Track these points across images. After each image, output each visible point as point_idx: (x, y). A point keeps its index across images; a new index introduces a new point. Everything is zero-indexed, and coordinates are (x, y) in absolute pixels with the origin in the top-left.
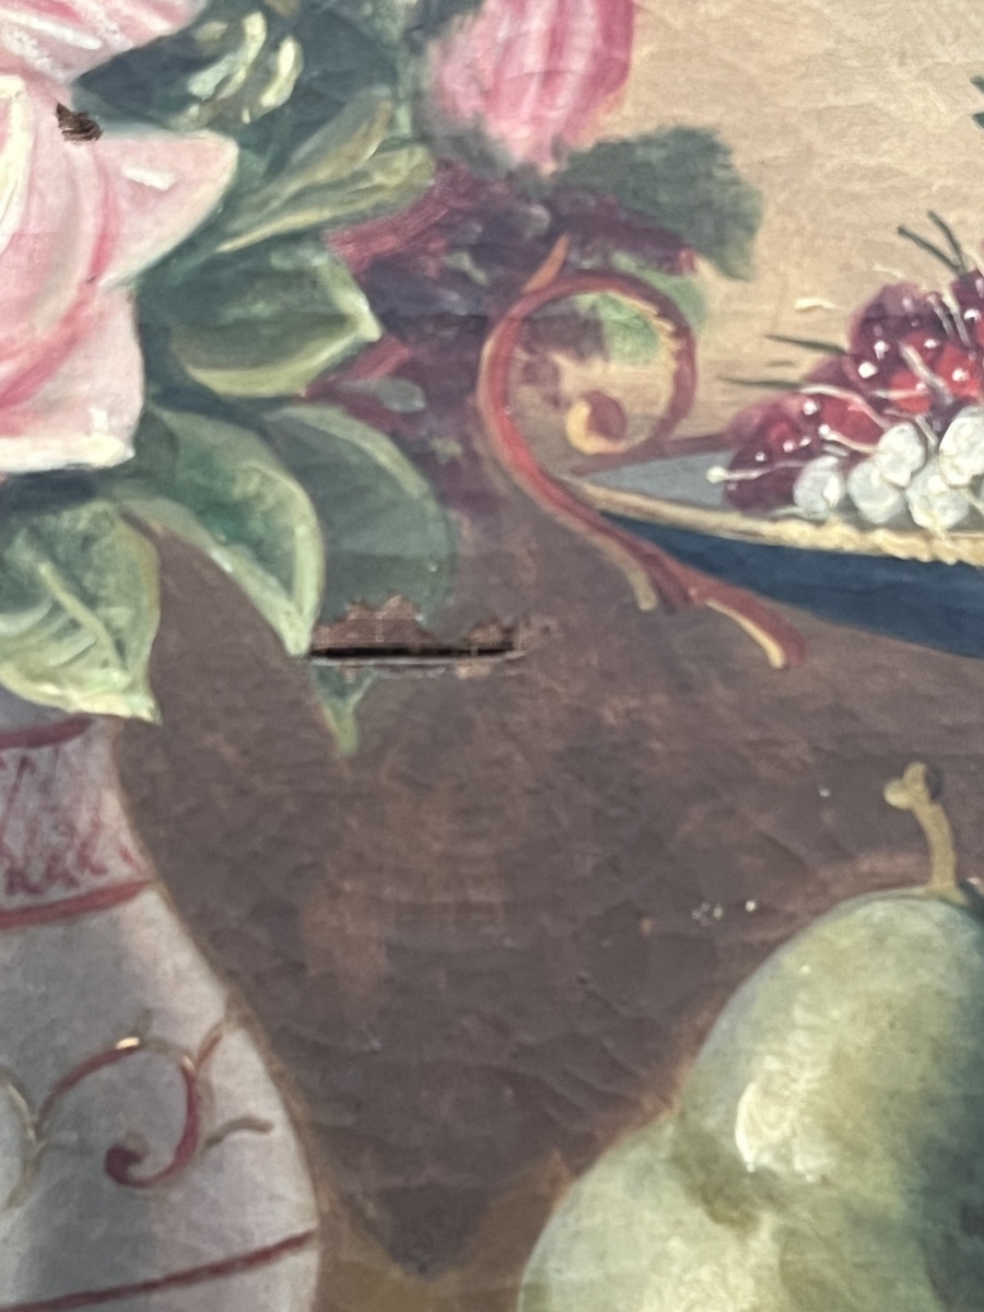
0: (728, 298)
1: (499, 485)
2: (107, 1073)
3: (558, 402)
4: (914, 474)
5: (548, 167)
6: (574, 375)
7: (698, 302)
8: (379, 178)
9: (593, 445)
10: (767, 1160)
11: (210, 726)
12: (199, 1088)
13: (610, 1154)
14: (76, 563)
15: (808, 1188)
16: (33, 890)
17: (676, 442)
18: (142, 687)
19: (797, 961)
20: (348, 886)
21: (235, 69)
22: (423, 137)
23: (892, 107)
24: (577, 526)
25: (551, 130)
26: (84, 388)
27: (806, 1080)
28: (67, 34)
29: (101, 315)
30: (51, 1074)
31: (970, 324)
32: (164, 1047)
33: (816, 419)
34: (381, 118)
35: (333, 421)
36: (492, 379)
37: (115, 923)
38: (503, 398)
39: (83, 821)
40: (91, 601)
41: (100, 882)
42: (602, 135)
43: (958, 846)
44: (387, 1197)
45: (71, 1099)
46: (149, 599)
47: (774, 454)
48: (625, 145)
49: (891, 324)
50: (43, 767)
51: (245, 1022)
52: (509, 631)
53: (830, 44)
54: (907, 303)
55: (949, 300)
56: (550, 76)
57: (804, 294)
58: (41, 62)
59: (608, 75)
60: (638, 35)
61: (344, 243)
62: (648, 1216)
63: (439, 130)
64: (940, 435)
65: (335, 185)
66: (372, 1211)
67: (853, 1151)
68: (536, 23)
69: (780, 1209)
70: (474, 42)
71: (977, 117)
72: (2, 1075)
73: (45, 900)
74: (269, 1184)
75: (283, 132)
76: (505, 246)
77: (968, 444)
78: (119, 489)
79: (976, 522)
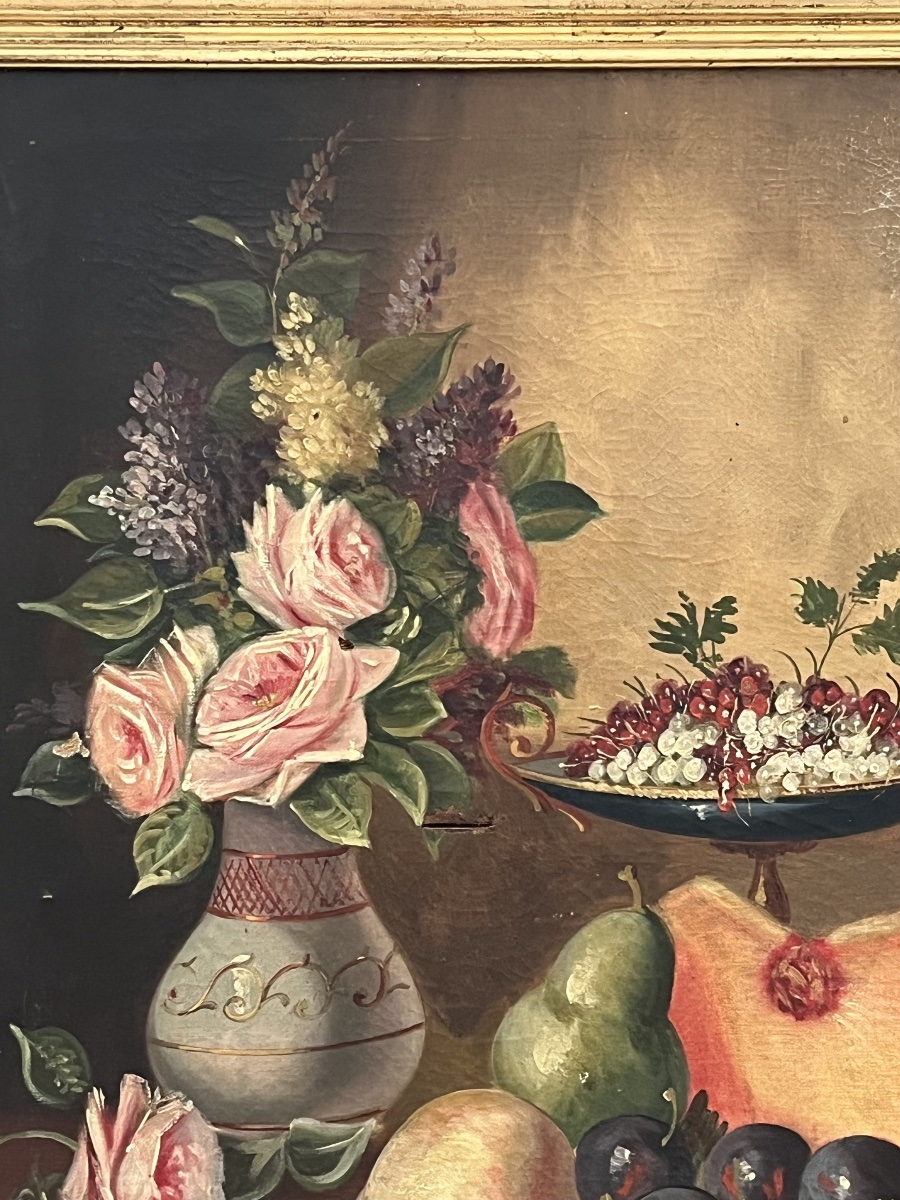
0: (566, 705)
1: (488, 769)
2: (353, 967)
3: (508, 740)
4: (628, 766)
5: (505, 659)
6: (514, 731)
7: (556, 705)
8: (447, 663)
9: (520, 755)
10: (576, 1000)
11: (389, 850)
12: (385, 974)
13: (524, 997)
14: (344, 794)
15: (591, 1009)
16: (330, 905)
17: (549, 754)
18: (366, 836)
19: (587, 933)
20: (435, 905)
21: (401, 625)
22: (463, 649)
23: (622, 641)
24: (514, 782)
25: (506, 646)
26: (346, 734)
27: (590, 973)
28: (343, 613)
29: (354, 709)
30: (335, 967)
31: (648, 715)
32: (373, 960)
33: (595, 747)
34: (449, 642)
35: (430, 745)
36: (485, 731)
37: (357, 917)
38: (489, 738)
39: (346, 882)
40: (349, 807)
41: (352, 903)
42: (523, 649)
43: (643, 894)
44: (448, 1011)
45: (342, 976)
46: (368, 807)
47: (581, 759)
48: (531, 652)
49: (622, 714)
50: (332, 864)
51: (401, 952)
52: (491, 818)
53: (600, 619)
54: (627, 708)
55: (641, 707)
56: (506, 629)
57: (592, 704)
58: (333, 622)
59: (526, 628)
60: (536, 615)
61: (436, 685)
62: (536, 1018)
63: (468, 647)
64: (638, 753)
65: (434, 665)
66: (443, 1016)
67: (606, 997)
68: (502, 610)
69: (581, 1017)
70: (480, 616)
71: (651, 644)
72: (318, 968)
73: (333, 909)
74: (409, 1007)
75: (415, 647)
76: (490, 686)
77: (647, 756)
78: (359, 768)
79: (649, 783)
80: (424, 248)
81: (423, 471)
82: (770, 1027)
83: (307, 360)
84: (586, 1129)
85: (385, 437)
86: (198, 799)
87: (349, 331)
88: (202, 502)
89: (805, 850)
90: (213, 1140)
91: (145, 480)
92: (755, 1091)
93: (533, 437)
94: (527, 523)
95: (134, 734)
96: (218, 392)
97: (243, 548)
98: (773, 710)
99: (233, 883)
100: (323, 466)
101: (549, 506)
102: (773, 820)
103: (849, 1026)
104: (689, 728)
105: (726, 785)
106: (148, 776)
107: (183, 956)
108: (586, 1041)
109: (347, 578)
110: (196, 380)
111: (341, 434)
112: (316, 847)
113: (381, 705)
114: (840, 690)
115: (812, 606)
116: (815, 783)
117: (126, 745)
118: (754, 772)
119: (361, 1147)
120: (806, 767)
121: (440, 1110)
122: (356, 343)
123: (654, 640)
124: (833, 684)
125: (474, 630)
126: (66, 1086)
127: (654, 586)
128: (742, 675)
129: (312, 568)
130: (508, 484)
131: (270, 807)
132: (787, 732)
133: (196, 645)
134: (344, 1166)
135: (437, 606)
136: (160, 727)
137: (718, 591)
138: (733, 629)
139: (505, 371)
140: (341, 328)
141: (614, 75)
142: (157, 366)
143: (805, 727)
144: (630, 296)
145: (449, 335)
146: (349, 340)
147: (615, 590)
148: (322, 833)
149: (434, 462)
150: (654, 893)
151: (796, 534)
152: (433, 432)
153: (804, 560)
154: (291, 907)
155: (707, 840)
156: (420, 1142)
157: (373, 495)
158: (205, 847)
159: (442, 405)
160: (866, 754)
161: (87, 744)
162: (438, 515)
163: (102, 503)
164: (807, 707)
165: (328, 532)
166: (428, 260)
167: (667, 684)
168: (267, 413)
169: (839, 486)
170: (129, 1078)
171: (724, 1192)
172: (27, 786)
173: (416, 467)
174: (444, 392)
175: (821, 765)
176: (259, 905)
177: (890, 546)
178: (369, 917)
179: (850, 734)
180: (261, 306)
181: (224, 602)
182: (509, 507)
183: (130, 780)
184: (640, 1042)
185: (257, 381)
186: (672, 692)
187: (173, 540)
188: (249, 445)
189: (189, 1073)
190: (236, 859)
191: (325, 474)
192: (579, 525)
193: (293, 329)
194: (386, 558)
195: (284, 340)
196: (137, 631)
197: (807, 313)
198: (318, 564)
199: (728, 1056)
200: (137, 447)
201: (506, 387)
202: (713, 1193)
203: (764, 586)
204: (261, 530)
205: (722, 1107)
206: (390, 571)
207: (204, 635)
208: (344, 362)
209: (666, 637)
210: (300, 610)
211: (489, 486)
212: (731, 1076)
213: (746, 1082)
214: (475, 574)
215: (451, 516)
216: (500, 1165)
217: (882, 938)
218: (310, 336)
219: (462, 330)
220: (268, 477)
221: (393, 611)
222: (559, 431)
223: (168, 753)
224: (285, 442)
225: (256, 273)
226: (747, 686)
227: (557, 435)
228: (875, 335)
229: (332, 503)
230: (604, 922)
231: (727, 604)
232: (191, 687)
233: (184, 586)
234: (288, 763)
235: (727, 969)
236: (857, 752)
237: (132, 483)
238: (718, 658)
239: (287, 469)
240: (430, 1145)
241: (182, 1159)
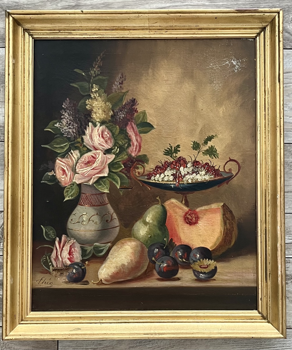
0: (147, 166)
1: (132, 178)
2: (106, 215)
3: (136, 172)
4: (159, 177)
5: (135, 157)
6: (137, 171)
7: (145, 166)
8: (124, 157)
9: (138, 175)
10: (148, 221)
11: (113, 193)
12: (112, 216)
13: (138, 221)
14: (104, 182)
15: (151, 223)
17: (144, 175)
18: (108, 190)
19: (150, 209)
20: (122, 204)
21: (115, 150)
22: (127, 155)
23: (158, 153)
24: (137, 180)
25: (136, 154)
26: (105, 171)
27: (151, 216)
28: (104, 148)
29: (106, 166)
30: (102, 215)
31: (163, 168)
32: (110, 214)
33: (152, 174)
34: (124, 153)
35: (121, 173)
36: (131, 171)
37: (107, 206)
39: (105, 200)
40: (105, 185)
41: (106, 203)
43: (161, 201)
44: (124, 223)
45: (104, 217)
46: (109, 185)
47: (150, 176)
48: (140, 155)
50: (102, 196)
51: (115, 212)
52: (132, 187)
53: (154, 149)
54: (159, 166)
55: (161, 166)
56: (135, 151)
57: (152, 165)
58: (102, 149)
59: (139, 151)
60: (141, 148)
61: (122, 162)
62: (140, 225)
63: (128, 154)
65: (121, 158)
67: (154, 221)
68: (135, 147)
69: (149, 224)
70: (131, 148)
71: (164, 154)
72: (99, 215)
73: (102, 204)
74: (116, 222)
75: (118, 154)
76: (132, 162)
77: (162, 175)
78: (107, 178)
79: (163, 181)
80: (120, 75)
81: (119, 120)
82: (185, 226)
83: (97, 98)
84: (149, 245)
85: (112, 113)
86: (76, 183)
87: (105, 92)
88: (77, 126)
89: (192, 193)
90: (79, 247)
91: (65, 121)
92: (182, 239)
93: (141, 113)
94: (140, 130)
95: (64, 171)
96: (80, 104)
97: (85, 135)
98: (187, 167)
99: (83, 200)
100: (100, 119)
101: (144, 127)
102: (186, 188)
103: (199, 226)
104: (171, 170)
105: (177, 181)
106: (67, 179)
107: (74, 213)
108: (150, 229)
109: (105, 141)
110: (75, 102)
111: (104, 113)
112: (99, 193)
113: (111, 166)
114: (200, 163)
115: (195, 146)
116: (194, 181)
117: (63, 173)
118: (183, 179)
119: (107, 248)
120: (193, 178)
121: (122, 242)
122: (106, 94)
123: (164, 153)
124: (198, 162)
125: (129, 151)
126: (52, 237)
127: (164, 143)
128: (181, 160)
129: (98, 139)
130: (136, 122)
131: (90, 185)
132: (189, 171)
133: (76, 154)
134: (104, 252)
135: (122, 146)
136: (69, 170)
137: (176, 143)
138: (179, 151)
139: (136, 100)
140: (104, 91)
141: (158, 40)
142: (68, 99)
143: (193, 170)
144: (160, 85)
145: (124, 93)
146: (105, 94)
147: (156, 143)
148: (100, 190)
149: (122, 118)
150: (163, 201)
151: (192, 132)
152: (121, 112)
153: (193, 137)
154: (94, 204)
155: (174, 191)
156: (118, 248)
157: (110, 125)
158: (78, 192)
159: (123, 107)
160: (204, 175)
161: (55, 173)
162: (122, 129)
163: (57, 126)
164: (193, 166)
165: (101, 132)
166: (121, 78)
167: (166, 162)
168: (89, 108)
169: (200, 123)
170: (64, 236)
171: (175, 257)
172: (43, 180)
173: (118, 119)
174: (124, 104)
175: (196, 177)
176: (88, 203)
177: (210, 135)
178: (109, 206)
179: (201, 171)
180: (88, 87)
181: (81, 145)
182: (136, 127)
183: (63, 179)
184: (160, 229)
185: (87, 102)
186: (167, 163)
187: (71, 133)
188: (86, 115)
189: (75, 235)
190: (84, 195)
191: (100, 120)
192: (150, 131)
193: (94, 92)
194: (112, 137)
195: (92, 94)
196: (64, 151)
197: (195, 88)
198: (99, 138)
199: (177, 232)
200: (64, 115)
201: (136, 103)
202: (173, 257)
203: (186, 143)
204: (88, 131)
205: (175, 241)
206: (113, 140)
207: (77, 152)
208: (104, 98)
209: (167, 153)
210: (96, 147)
211: (132, 123)
212: (177, 236)
213: (180, 237)
214: (130, 140)
215: (125, 129)
216: (133, 252)
217: (206, 210)
218: (97, 93)
219: (127, 92)
220: (89, 121)
221: (114, 147)
222: (146, 112)
223: (70, 174)
224: (93, 114)
225: (87, 80)
226: (182, 162)
227: (146, 113)
228: (208, 93)
229: (102, 126)
230: (153, 207)
231: (178, 146)
232: (75, 162)
233: (73, 142)
234: (93, 177)
235: (177, 215)
236: (203, 175)
237: (63, 122)
238: (176, 157)
239: (93, 119)
240: (120, 248)
241: (73, 250)
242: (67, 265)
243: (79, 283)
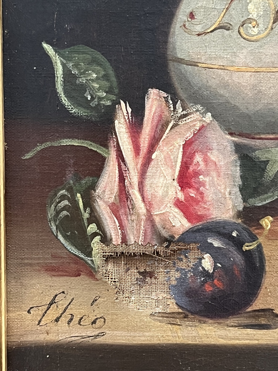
90: (230, 148)
126: (96, 100)
189: (208, 88)
241: (202, 164)
242: (173, 237)
243: (232, 321)
